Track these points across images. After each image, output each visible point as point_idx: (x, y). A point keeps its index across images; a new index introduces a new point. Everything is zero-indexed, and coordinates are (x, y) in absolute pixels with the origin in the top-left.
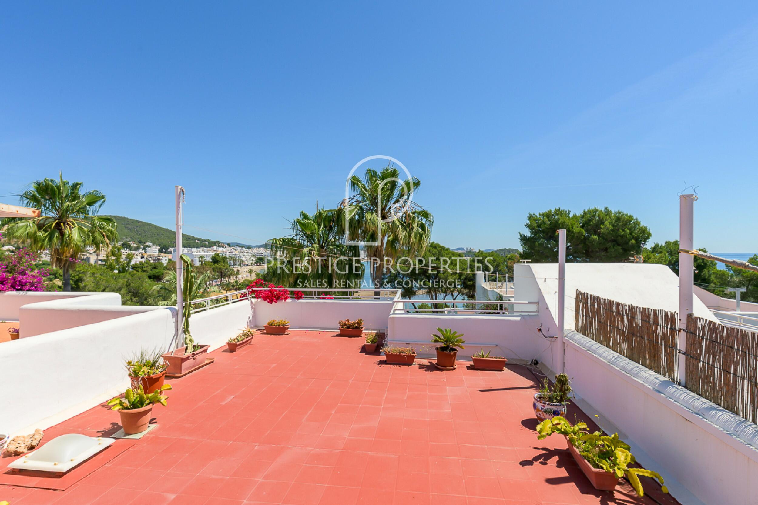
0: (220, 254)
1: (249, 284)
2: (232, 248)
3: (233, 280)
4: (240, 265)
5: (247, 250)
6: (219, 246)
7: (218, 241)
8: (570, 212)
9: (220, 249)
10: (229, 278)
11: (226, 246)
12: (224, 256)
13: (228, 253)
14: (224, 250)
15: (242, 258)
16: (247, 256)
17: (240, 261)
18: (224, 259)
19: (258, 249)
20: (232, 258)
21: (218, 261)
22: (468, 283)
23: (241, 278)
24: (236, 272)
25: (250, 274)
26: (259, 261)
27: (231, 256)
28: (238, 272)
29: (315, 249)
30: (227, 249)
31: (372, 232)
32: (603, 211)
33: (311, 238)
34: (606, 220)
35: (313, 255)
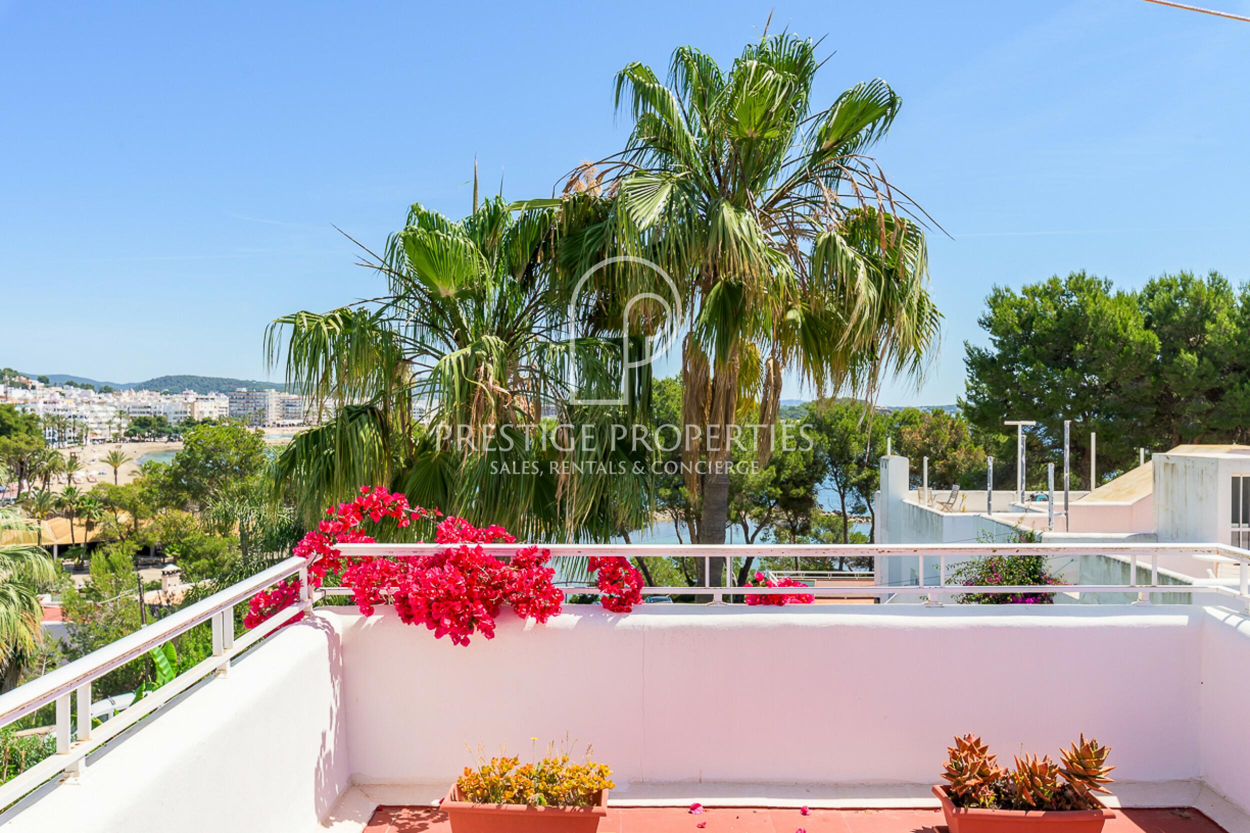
0: (17, 409)
1: (112, 498)
2: (54, 389)
3: (57, 487)
4: (79, 440)
5: (102, 395)
6: (12, 384)
7: (10, 370)
8: (1112, 284)
9: (17, 394)
10: (46, 479)
11: (36, 383)
12: (29, 413)
13: (41, 405)
14: (29, 395)
15: (84, 420)
16: (100, 415)
17: (78, 429)
18: (30, 423)
19: (134, 393)
20: (53, 420)
21: (10, 427)
22: (794, 492)
23: (83, 480)
24: (67, 462)
25: (113, 469)
26: (137, 428)
27: (51, 412)
28: (73, 462)
29: (490, 354)
30: (39, 392)
31: (721, 291)
32: (1205, 282)
33: (451, 316)
34: (1217, 308)
35: (486, 378)
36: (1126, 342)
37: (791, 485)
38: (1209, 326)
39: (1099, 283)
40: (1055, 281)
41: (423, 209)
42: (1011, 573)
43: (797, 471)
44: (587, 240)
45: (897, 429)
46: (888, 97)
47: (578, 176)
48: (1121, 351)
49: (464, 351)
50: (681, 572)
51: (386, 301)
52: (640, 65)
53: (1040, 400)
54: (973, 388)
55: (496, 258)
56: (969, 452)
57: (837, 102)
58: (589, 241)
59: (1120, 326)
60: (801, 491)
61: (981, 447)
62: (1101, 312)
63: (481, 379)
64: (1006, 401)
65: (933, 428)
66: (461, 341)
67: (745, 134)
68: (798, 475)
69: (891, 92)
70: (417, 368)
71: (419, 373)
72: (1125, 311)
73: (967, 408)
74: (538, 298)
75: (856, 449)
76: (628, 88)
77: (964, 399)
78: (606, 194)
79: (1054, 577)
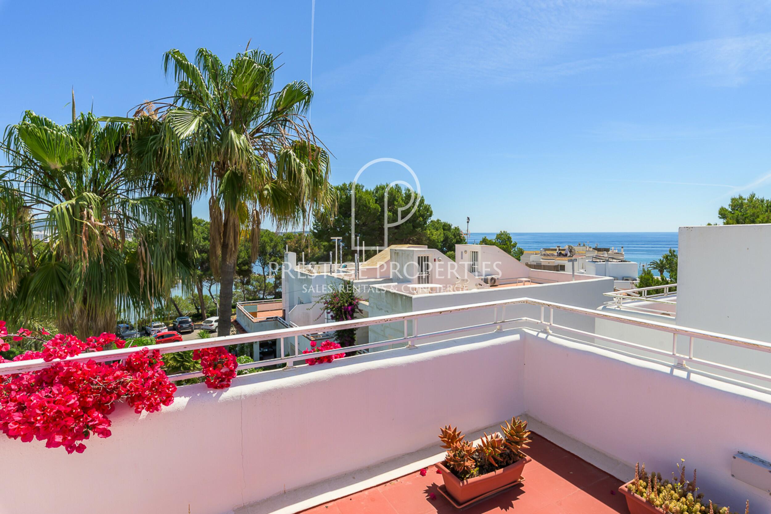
8: (364, 186)
22: (243, 268)
29: (90, 204)
31: (230, 175)
32: (394, 187)
33: (59, 182)
34: (398, 197)
35: (89, 218)
36: (369, 208)
37: (242, 265)
38: (396, 203)
39: (360, 186)
40: (344, 185)
41: (34, 114)
42: (343, 297)
43: (244, 259)
44: (151, 142)
45: (284, 241)
46: (307, 90)
47: (143, 108)
48: (368, 211)
49: (70, 202)
50: (192, 304)
51: (7, 169)
52: (178, 51)
53: (340, 229)
54: (315, 225)
55: (90, 149)
56: (313, 249)
57: (284, 89)
58: (152, 143)
59: (367, 202)
60: (246, 267)
61: (317, 247)
62: (361, 197)
63: (85, 219)
64: (328, 230)
65: (299, 240)
66: (67, 195)
67: (241, 96)
68: (245, 261)
69: (309, 88)
70: (35, 212)
71: (37, 215)
72: (369, 197)
73: (314, 233)
74: (120, 174)
75: (269, 249)
76: (172, 63)
77: (312, 229)
78: (161, 119)
79: (358, 297)
